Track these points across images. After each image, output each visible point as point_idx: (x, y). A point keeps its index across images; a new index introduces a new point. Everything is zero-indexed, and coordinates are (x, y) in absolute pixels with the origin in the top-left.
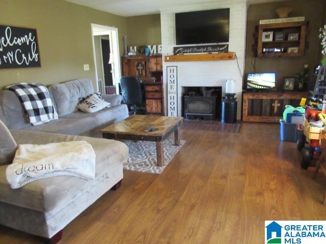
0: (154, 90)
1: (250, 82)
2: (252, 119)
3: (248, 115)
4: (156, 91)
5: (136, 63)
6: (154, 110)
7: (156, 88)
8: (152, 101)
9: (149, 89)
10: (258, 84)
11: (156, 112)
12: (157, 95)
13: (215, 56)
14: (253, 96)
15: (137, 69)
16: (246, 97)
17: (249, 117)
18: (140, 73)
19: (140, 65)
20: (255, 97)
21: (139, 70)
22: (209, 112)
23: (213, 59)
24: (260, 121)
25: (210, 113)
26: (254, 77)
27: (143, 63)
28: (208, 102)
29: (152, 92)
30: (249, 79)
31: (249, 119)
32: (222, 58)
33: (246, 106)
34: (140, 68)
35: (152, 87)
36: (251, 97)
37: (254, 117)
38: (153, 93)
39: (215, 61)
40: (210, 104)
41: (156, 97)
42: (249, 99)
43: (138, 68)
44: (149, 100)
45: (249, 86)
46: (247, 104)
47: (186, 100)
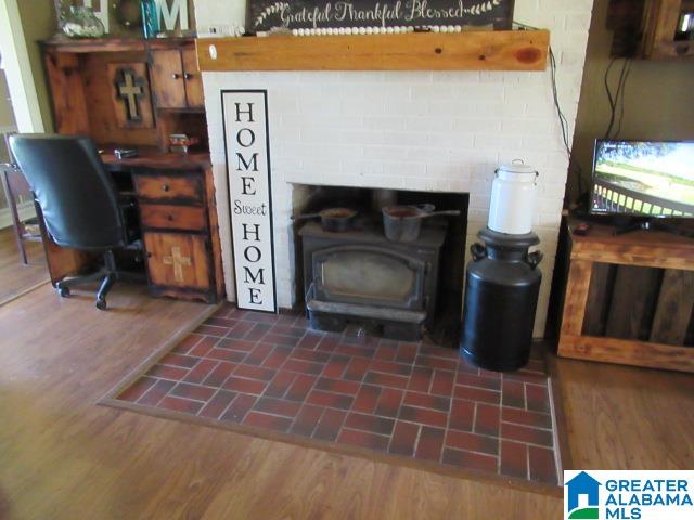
0: (170, 194)
1: (606, 181)
2: (600, 349)
3: (585, 332)
4: (180, 201)
5: (112, 70)
6: (179, 276)
7: (182, 186)
8: (168, 239)
9: (153, 188)
10: (648, 192)
11: (190, 283)
12: (188, 217)
13: (450, 48)
14: (621, 252)
15: (119, 95)
16: (582, 253)
17: (588, 340)
18: (133, 114)
19: (128, 78)
20: (629, 259)
21: (126, 100)
22: (408, 304)
23: (438, 60)
24: (636, 363)
25: (413, 309)
26: (633, 162)
27: (140, 69)
28: (406, 263)
29: (164, 201)
30: (602, 168)
31: (588, 348)
32: (482, 59)
33: (579, 294)
34: (128, 90)
35: (165, 181)
36: (609, 257)
37: (612, 342)
38: (169, 209)
39: (443, 74)
40: (415, 270)
41: (184, 224)
42: (596, 266)
43: (123, 90)
44: (156, 236)
45: (602, 200)
46: (587, 285)
47: (307, 245)
